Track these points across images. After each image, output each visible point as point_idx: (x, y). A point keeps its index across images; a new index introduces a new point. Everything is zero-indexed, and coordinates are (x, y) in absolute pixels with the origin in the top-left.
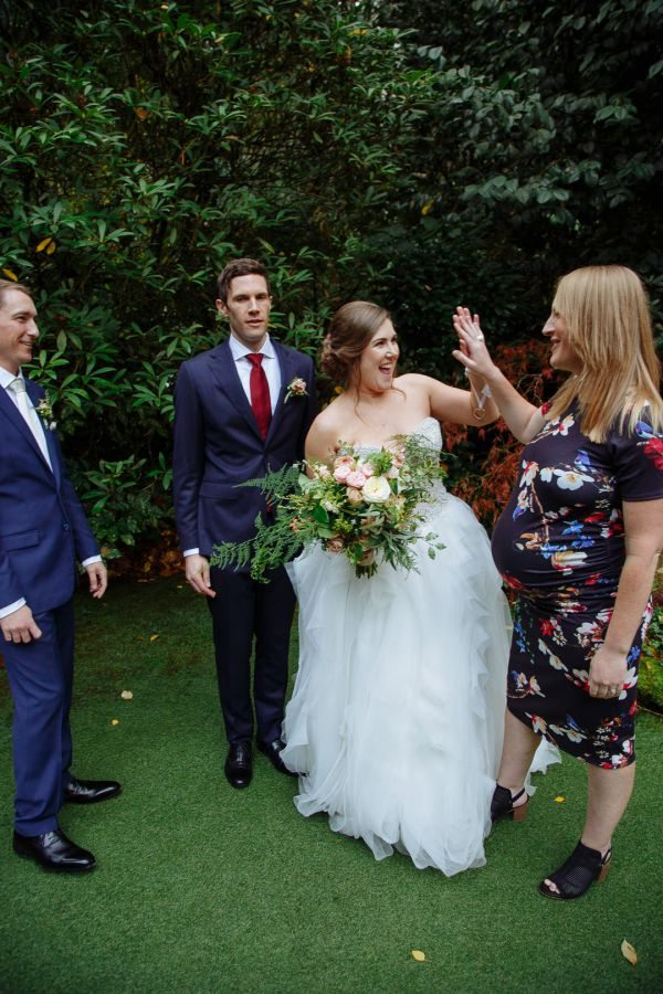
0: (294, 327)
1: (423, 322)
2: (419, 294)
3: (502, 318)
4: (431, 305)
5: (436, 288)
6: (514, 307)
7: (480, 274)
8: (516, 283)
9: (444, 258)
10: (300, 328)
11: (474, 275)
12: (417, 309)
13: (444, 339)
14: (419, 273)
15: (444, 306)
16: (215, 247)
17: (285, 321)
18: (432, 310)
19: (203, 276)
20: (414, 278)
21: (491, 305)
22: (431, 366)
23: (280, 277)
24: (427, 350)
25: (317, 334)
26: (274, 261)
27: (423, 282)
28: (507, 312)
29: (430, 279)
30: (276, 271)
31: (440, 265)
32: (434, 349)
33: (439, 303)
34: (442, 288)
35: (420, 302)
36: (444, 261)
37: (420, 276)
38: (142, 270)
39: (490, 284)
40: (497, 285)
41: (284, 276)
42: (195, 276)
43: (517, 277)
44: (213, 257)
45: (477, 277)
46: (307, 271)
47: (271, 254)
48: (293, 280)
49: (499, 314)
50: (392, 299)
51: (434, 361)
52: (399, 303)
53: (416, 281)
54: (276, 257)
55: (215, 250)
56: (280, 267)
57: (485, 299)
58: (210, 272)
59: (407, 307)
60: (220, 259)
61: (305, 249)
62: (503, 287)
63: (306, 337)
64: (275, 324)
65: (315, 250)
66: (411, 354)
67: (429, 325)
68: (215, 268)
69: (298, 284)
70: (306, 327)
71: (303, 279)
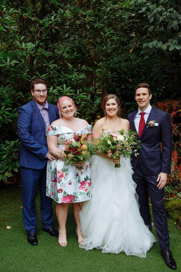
0: (79, 95)
1: (129, 92)
2: (128, 82)
3: (159, 92)
4: (132, 86)
5: (135, 80)
6: (164, 87)
7: (151, 75)
8: (166, 78)
10: (81, 95)
11: (149, 75)
12: (127, 88)
14: (129, 74)
16: (50, 66)
17: (76, 93)
18: (133, 88)
19: (46, 76)
20: (126, 76)
21: (156, 86)
22: (132, 109)
23: (74, 76)
24: (130, 103)
25: (88, 97)
26: (73, 70)
27: (129, 78)
28: (161, 89)
29: (133, 76)
30: (73, 74)
31: (137, 71)
35: (128, 85)
37: (129, 76)
38: (23, 74)
39: (155, 79)
40: (158, 79)
41: (76, 76)
42: (42, 76)
43: (165, 76)
44: (49, 69)
45: (150, 76)
46: (84, 74)
47: (71, 68)
48: (79, 78)
49: (158, 90)
50: (118, 84)
51: (133, 107)
52: (121, 85)
53: (127, 78)
54: (73, 69)
55: (50, 67)
56: (75, 73)
57: (153, 84)
58: (48, 75)
59: (123, 87)
60: (52, 70)
61: (84, 66)
62: (160, 80)
63: (83, 99)
64: (72, 94)
65: (87, 66)
66: (125, 104)
67: (132, 94)
68: (50, 73)
69: (81, 79)
70: (83, 95)
71: (82, 77)
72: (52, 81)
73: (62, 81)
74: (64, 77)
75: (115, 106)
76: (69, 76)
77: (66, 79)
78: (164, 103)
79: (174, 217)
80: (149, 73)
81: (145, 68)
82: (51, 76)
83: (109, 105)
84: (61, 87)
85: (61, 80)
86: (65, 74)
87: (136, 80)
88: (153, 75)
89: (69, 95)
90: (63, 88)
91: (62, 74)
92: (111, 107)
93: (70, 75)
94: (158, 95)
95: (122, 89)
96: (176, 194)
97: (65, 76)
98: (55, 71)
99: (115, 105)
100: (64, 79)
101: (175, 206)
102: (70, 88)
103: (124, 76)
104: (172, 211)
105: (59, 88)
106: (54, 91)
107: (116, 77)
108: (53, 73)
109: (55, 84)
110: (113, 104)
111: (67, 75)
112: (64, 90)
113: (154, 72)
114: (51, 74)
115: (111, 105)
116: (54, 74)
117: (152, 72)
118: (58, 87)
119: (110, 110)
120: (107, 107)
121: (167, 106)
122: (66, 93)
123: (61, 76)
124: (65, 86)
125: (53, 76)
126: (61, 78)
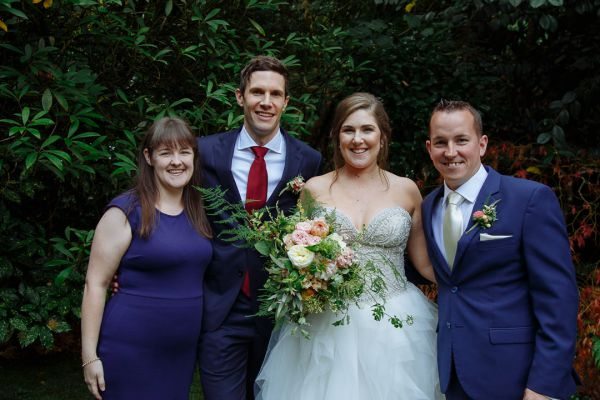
2: (394, 89)
4: (406, 100)
5: (413, 84)
6: (488, 108)
14: (396, 68)
15: (419, 103)
18: (407, 105)
19: (195, 51)
20: (392, 73)
22: (401, 160)
24: (398, 144)
26: (262, 44)
27: (400, 78)
32: (406, 144)
33: (414, 99)
34: (418, 85)
35: (395, 97)
37: (398, 72)
39: (466, 85)
40: (472, 86)
42: (187, 50)
44: (206, 34)
46: (293, 56)
47: (261, 36)
51: (404, 155)
53: (393, 77)
54: (264, 40)
55: (209, 27)
56: (269, 51)
58: (202, 48)
60: (212, 36)
61: (294, 34)
62: (479, 87)
68: (208, 45)
71: (289, 64)
72: (211, 67)
73: (236, 69)
74: (240, 61)
75: (372, 137)
82: (211, 52)
83: (351, 130)
85: (233, 68)
86: (241, 52)
92: (359, 137)
97: (243, 57)
98: (220, 41)
99: (371, 130)
100: (239, 64)
106: (215, 93)
108: (216, 44)
110: (366, 129)
114: (212, 48)
115: (358, 132)
116: (218, 49)
118: (223, 85)
119: (354, 147)
120: (346, 137)
123: (233, 57)
125: (214, 52)
126: (231, 61)
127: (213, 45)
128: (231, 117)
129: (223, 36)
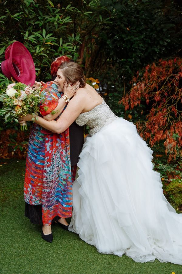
0: (62, 45)
1: (125, 46)
2: (124, 32)
3: (162, 46)
4: (129, 38)
5: (132, 29)
6: (169, 41)
7: (154, 23)
8: (172, 28)
9: (138, 14)
10: (65, 46)
11: (151, 23)
12: (122, 39)
13: (134, 55)
14: (124, 21)
15: (135, 39)
17: (58, 42)
18: (129, 40)
19: (18, 16)
20: (122, 23)
21: (158, 39)
22: (127, 68)
23: (56, 19)
24: (125, 60)
25: (73, 49)
26: (54, 11)
27: (126, 26)
28: (165, 43)
29: (130, 23)
30: (55, 16)
31: (135, 17)
32: (129, 60)
33: (132, 37)
34: (135, 29)
35: (123, 36)
36: (137, 16)
37: (125, 23)
39: (159, 29)
40: (162, 29)
41: (59, 19)
42: (14, 16)
43: (171, 25)
44: (24, 7)
45: (152, 25)
46: (69, 17)
47: (53, 7)
48: (62, 21)
49: (161, 44)
50: (110, 34)
51: (128, 65)
52: (114, 35)
53: (122, 25)
54: (55, 9)
55: (25, 3)
56: (57, 15)
57: (156, 36)
58: (22, 14)
59: (117, 38)
60: (27, 8)
61: (69, 6)
62: (164, 30)
63: (67, 51)
64: (53, 43)
65: (74, 7)
66: (118, 61)
67: (127, 47)
68: (25, 13)
69: (65, 24)
70: (68, 45)
71: (67, 21)
72: (27, 24)
73: (41, 24)
74: (43, 20)
76: (49, 19)
77: (46, 22)
78: (167, 61)
79: (176, 202)
80: (150, 21)
81: (146, 14)
82: (27, 16)
84: (39, 33)
85: (39, 24)
86: (43, 15)
87: (134, 29)
88: (156, 24)
89: (50, 44)
90: (41, 34)
91: (40, 16)
93: (51, 17)
94: (160, 50)
95: (116, 40)
96: (178, 174)
97: (44, 18)
98: (31, 10)
100: (42, 22)
101: (179, 188)
102: (51, 34)
103: (119, 23)
104: (174, 194)
105: (37, 34)
106: (29, 37)
107: (108, 25)
108: (29, 12)
109: (31, 28)
111: (47, 17)
112: (43, 37)
113: (157, 20)
114: (27, 14)
116: (30, 15)
117: (154, 19)
118: (34, 33)
121: (172, 65)
122: (46, 42)
123: (39, 18)
124: (44, 32)
125: (28, 17)
126: (38, 20)
127: (27, 13)
128: (38, 49)
129: (33, 8)
